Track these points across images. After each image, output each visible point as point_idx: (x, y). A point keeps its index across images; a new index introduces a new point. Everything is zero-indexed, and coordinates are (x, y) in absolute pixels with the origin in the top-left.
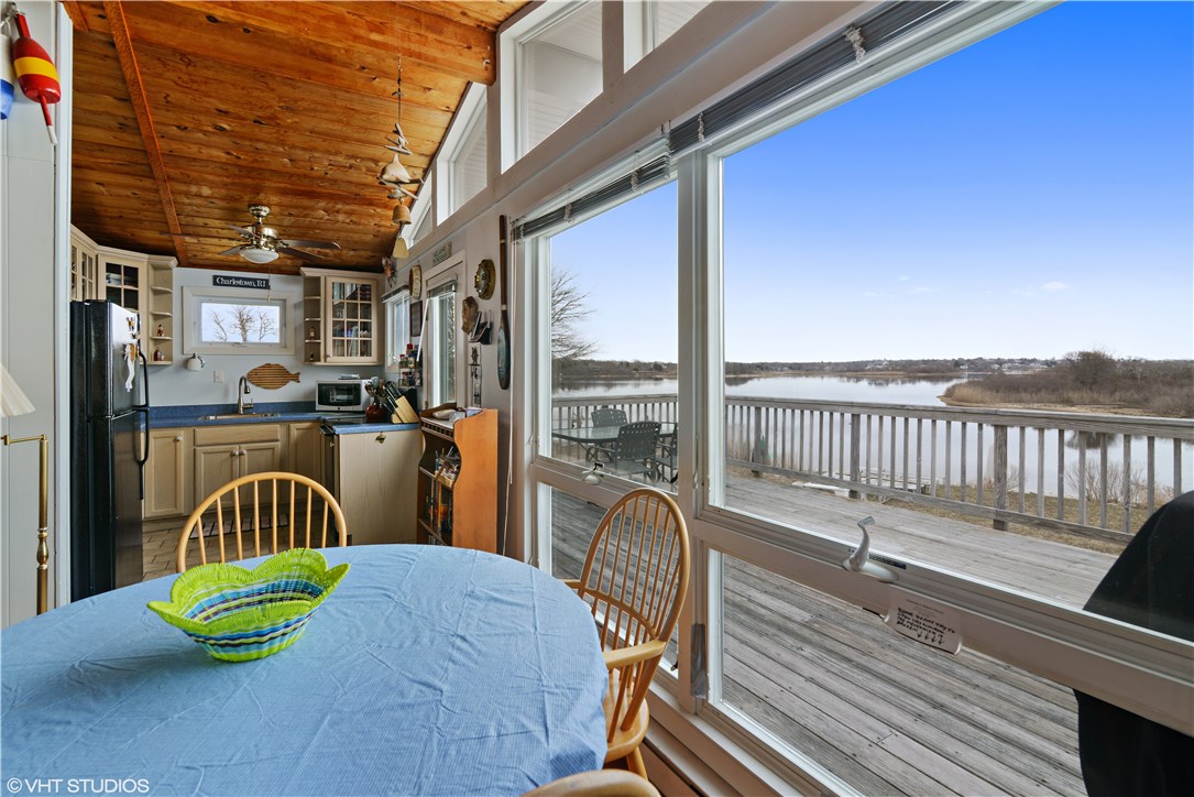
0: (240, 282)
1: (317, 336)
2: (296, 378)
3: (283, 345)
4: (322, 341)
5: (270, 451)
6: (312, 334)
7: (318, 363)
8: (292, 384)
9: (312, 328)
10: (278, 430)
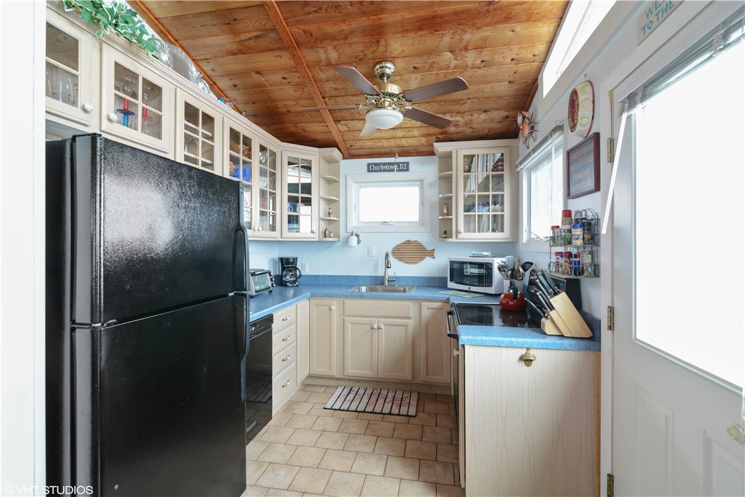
0: (386, 167)
1: (449, 213)
2: (431, 254)
3: (422, 223)
4: (453, 217)
5: (404, 328)
6: (445, 211)
7: (450, 240)
8: (428, 260)
9: (446, 204)
10: (411, 307)
